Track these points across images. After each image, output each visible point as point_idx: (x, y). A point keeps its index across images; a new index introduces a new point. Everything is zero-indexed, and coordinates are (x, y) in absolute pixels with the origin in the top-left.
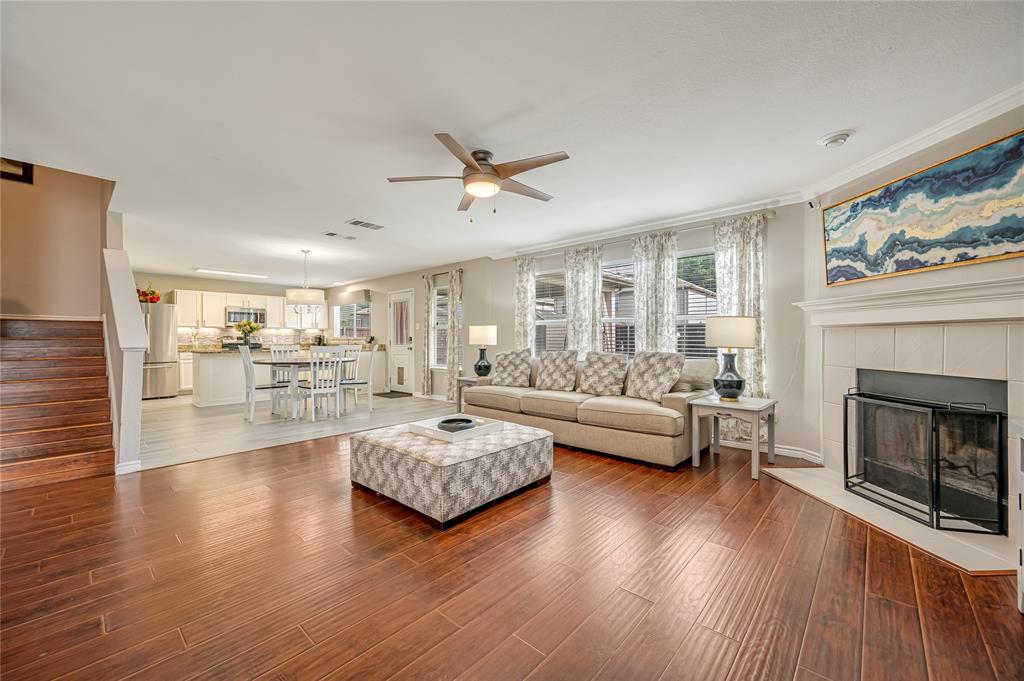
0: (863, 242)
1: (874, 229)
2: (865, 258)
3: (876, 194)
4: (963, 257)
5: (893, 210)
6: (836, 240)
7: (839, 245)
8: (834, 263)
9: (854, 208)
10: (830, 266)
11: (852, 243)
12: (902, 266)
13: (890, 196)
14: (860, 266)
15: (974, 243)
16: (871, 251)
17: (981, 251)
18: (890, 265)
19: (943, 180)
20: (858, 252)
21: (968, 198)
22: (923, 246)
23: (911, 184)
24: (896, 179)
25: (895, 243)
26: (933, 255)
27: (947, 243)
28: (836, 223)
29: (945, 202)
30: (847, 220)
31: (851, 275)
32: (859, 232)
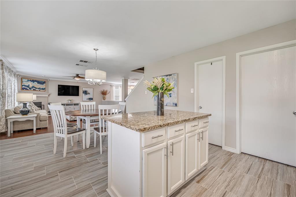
0: (29, 85)
1: (31, 84)
2: (29, 88)
3: (32, 80)
4: (39, 90)
5: (33, 83)
6: (24, 84)
7: (25, 84)
8: (24, 87)
9: (28, 80)
10: (22, 87)
11: (28, 85)
12: (34, 90)
13: (33, 81)
14: (28, 88)
15: (40, 89)
16: (30, 87)
17: (41, 90)
18: (32, 89)
19: (39, 82)
20: (28, 86)
21: (41, 85)
22: (36, 88)
23: (36, 81)
24: (34, 80)
25: (33, 87)
26: (37, 89)
27: (39, 89)
28: (25, 81)
29: (38, 84)
30: (27, 81)
31: (26, 89)
32: (28, 84)
